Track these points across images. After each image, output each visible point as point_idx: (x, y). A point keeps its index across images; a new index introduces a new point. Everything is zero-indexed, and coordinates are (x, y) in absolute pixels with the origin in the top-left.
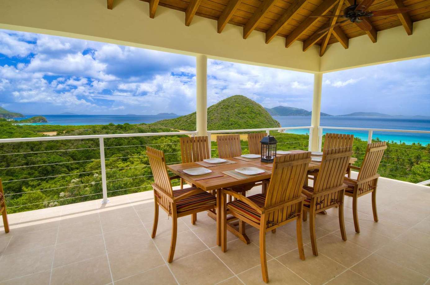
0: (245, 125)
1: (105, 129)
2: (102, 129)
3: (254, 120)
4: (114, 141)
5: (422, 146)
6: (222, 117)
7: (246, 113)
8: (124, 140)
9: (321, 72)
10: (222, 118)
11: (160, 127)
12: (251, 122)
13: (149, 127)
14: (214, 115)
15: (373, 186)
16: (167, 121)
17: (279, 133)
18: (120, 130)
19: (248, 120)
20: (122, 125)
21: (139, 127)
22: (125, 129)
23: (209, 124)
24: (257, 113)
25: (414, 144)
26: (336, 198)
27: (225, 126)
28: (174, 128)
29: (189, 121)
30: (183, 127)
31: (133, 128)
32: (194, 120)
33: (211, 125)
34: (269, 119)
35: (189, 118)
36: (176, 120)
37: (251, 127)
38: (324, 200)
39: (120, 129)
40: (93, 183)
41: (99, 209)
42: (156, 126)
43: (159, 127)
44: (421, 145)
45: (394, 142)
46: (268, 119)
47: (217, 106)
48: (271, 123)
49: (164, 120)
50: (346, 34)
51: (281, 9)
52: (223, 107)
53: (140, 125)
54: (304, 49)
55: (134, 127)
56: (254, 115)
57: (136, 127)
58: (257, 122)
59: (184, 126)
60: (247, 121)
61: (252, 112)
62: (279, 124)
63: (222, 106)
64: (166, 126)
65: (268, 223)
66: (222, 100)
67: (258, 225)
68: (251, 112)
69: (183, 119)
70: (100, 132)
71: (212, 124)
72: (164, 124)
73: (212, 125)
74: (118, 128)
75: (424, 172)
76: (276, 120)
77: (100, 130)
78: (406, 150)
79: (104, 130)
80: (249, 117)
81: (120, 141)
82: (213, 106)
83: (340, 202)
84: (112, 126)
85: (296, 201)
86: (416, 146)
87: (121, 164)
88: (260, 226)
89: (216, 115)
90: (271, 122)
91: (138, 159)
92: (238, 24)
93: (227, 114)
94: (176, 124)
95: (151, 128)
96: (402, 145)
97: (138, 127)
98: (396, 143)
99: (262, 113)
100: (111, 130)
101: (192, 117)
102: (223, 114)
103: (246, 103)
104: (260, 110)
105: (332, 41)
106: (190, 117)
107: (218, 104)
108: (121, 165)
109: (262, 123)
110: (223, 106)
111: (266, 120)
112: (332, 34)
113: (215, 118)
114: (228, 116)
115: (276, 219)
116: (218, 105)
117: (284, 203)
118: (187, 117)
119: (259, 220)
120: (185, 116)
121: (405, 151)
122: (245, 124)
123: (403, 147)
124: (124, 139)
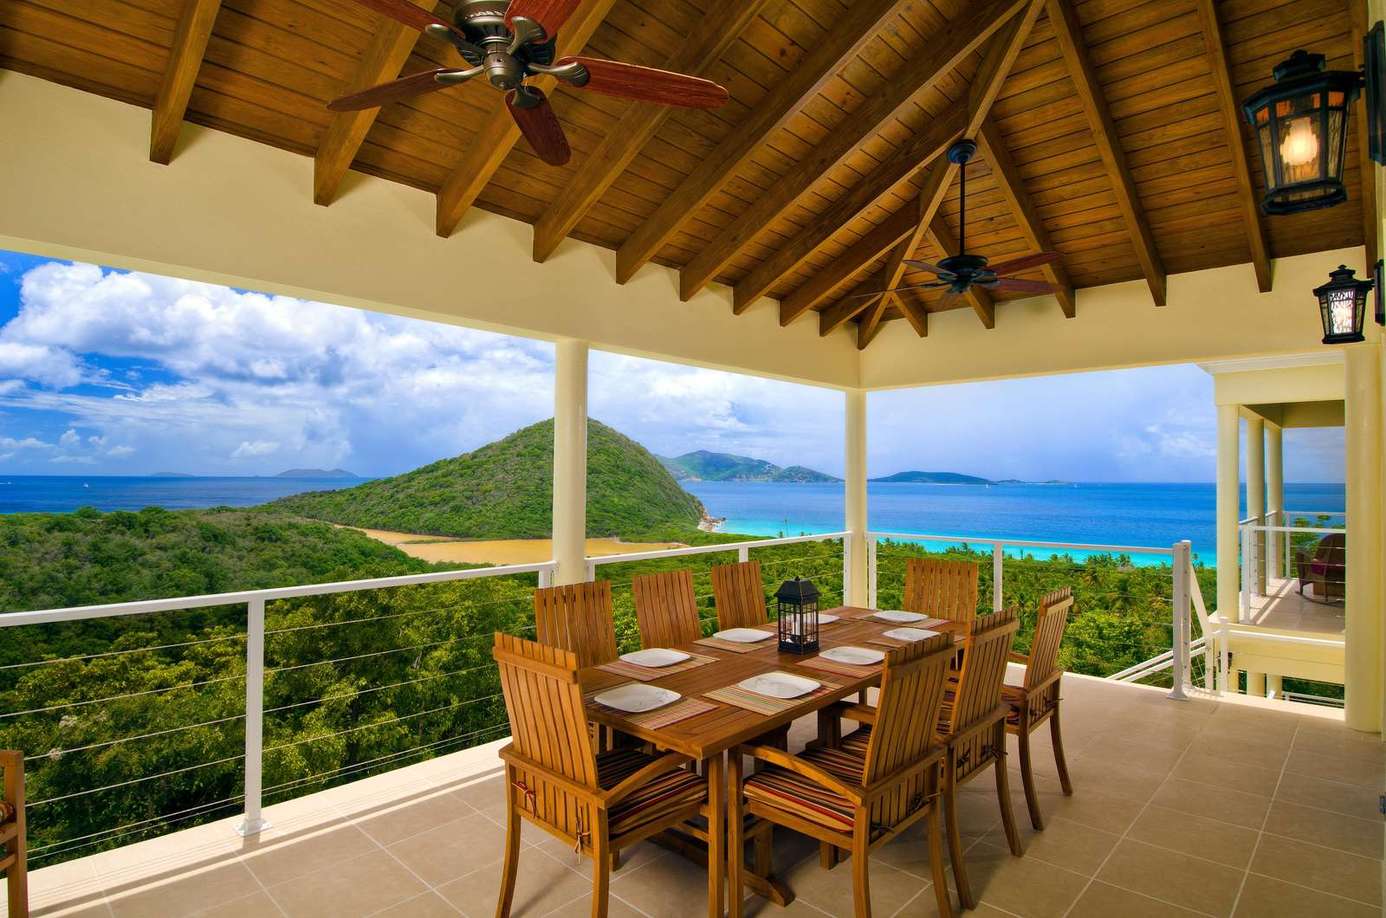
0: (597, 509)
1: (61, 530)
2: (49, 530)
3: (625, 494)
4: (96, 576)
5: (1074, 562)
6: (520, 483)
7: (600, 472)
8: (138, 572)
9: (861, 390)
10: (519, 488)
11: (291, 520)
12: (616, 500)
13: (248, 519)
14: (493, 476)
15: (1052, 700)
16: (317, 499)
17: (702, 532)
18: (123, 534)
19: (607, 493)
20: (136, 517)
21: (204, 519)
22: (146, 531)
23: (476, 506)
24: (633, 470)
25: (1055, 557)
26: (990, 743)
27: (531, 512)
28: (344, 522)
29: (401, 496)
30: (381, 519)
31: (180, 526)
32: (421, 494)
33: (481, 511)
34: (670, 489)
35: (401, 486)
36: (351, 495)
37: (615, 514)
38: (969, 751)
39: (123, 528)
40: (56, 753)
41: (240, 852)
42: (274, 516)
43: (288, 520)
44: (1071, 560)
45: (1007, 554)
46: (667, 491)
47: (504, 449)
48: (678, 501)
49: (305, 495)
50: (923, 303)
51: (777, 237)
52: (523, 452)
53: (211, 514)
54: (824, 330)
55: (186, 520)
56: (623, 478)
57: (194, 523)
58: (634, 500)
59: (382, 513)
60: (604, 496)
61: (618, 467)
62: (701, 504)
63: (521, 447)
64: (312, 517)
65: (872, 826)
66: (522, 428)
67: (848, 839)
68: (615, 469)
69: (379, 490)
70: (38, 542)
71: (486, 505)
72: (307, 508)
73: (484, 511)
74: (117, 525)
75: (1101, 636)
76: (692, 494)
77: (39, 534)
78: (1039, 574)
79: (56, 534)
80: (610, 485)
81: (124, 573)
82: (488, 447)
83: (996, 751)
84: (89, 517)
85: (925, 764)
86: (1060, 564)
87: (153, 668)
88: (854, 840)
89: (501, 476)
90: (677, 498)
91: (230, 646)
92: (669, 262)
93: (538, 475)
94: (352, 508)
95: (254, 523)
96: (1025, 561)
97: (198, 523)
98: (1010, 557)
99: (646, 472)
100: (86, 534)
101: (413, 483)
102: (525, 473)
103: (598, 440)
104: (641, 464)
105: (890, 314)
106: (405, 482)
107: (507, 442)
108: (158, 673)
109: (648, 501)
110: (525, 447)
111: (662, 494)
112: (891, 301)
113: (497, 488)
114: (541, 479)
115: (885, 818)
116: (506, 445)
117: (903, 771)
118: (394, 483)
119: (851, 824)
120: (389, 481)
121: (1036, 577)
122: (597, 505)
123: (1027, 565)
124: (140, 568)
